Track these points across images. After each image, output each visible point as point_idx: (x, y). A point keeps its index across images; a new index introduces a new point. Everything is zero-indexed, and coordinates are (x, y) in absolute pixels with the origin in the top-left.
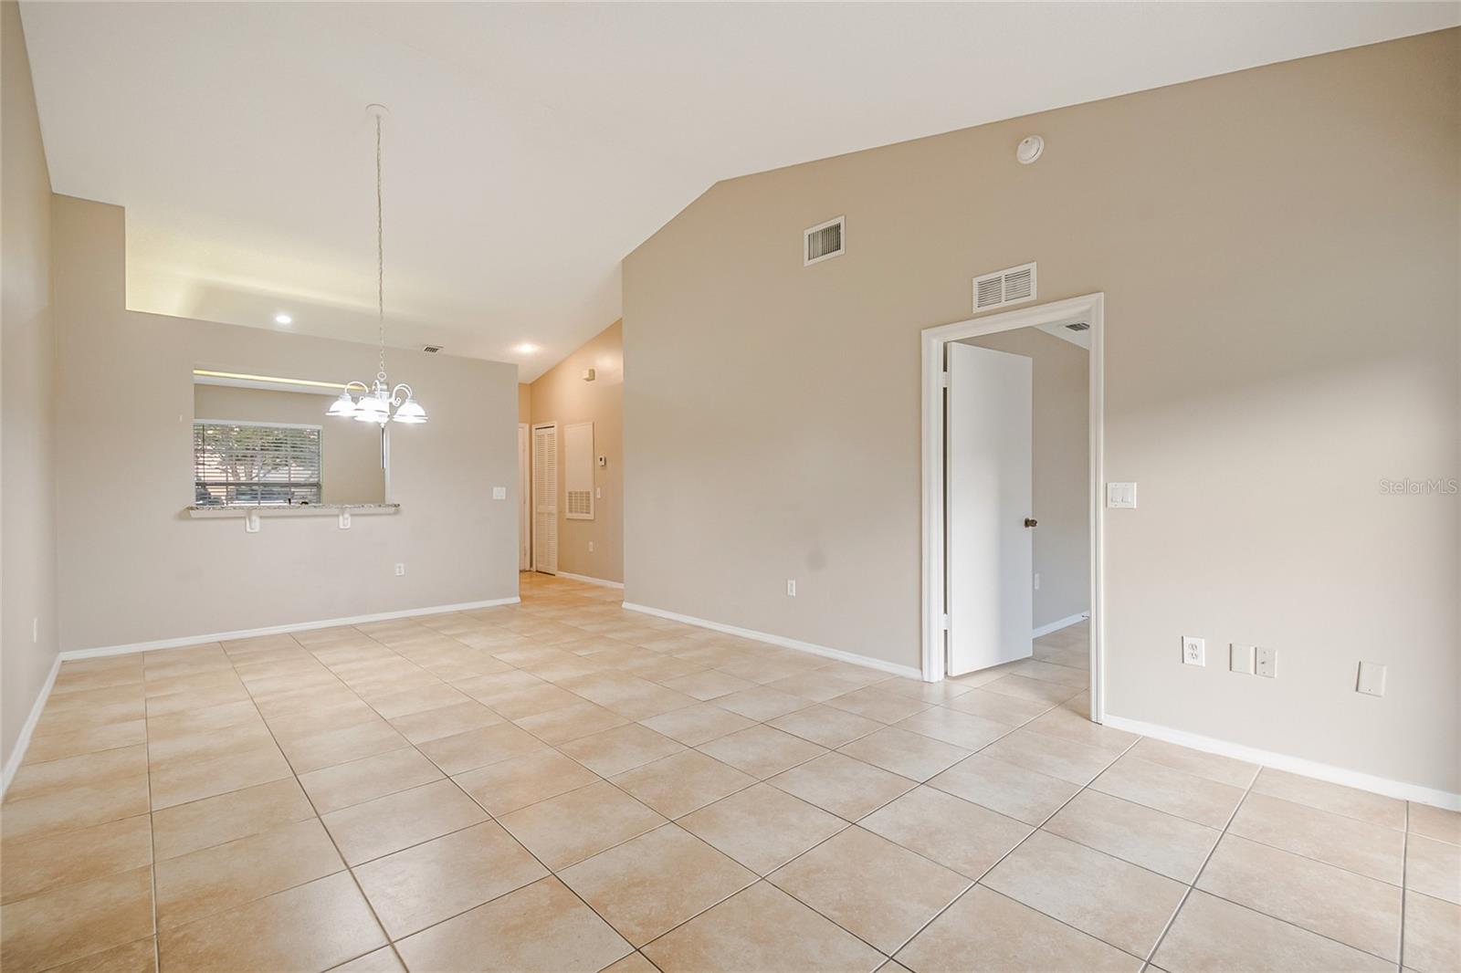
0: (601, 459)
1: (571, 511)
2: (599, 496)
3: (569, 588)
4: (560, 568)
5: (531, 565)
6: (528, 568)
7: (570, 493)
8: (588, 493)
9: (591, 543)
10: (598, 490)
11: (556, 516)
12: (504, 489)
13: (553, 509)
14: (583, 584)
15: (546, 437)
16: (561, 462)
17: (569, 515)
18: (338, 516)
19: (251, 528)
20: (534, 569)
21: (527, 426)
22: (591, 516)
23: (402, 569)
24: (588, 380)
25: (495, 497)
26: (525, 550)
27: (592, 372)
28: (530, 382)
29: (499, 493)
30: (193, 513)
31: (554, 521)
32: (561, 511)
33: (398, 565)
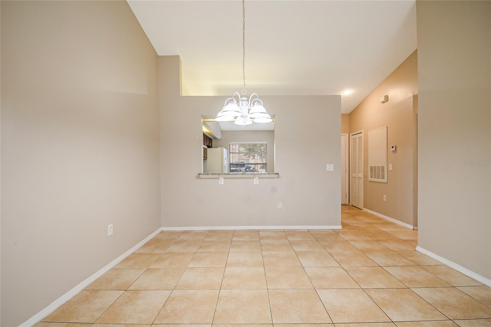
0: (393, 147)
1: (371, 177)
2: (391, 169)
3: (372, 221)
4: (365, 207)
5: (349, 202)
6: (347, 203)
7: (371, 168)
8: (383, 167)
9: (385, 196)
10: (390, 165)
11: (363, 179)
12: (333, 165)
13: (361, 175)
14: (380, 219)
15: (357, 139)
16: (366, 150)
17: (370, 179)
18: (253, 178)
19: (221, 183)
20: (351, 204)
21: (347, 135)
22: (385, 180)
23: (281, 205)
24: (383, 102)
25: (327, 170)
26: (346, 195)
27: (387, 98)
28: (349, 113)
29: (330, 167)
30: (201, 176)
31: (362, 182)
32: (365, 177)
33: (280, 203)
